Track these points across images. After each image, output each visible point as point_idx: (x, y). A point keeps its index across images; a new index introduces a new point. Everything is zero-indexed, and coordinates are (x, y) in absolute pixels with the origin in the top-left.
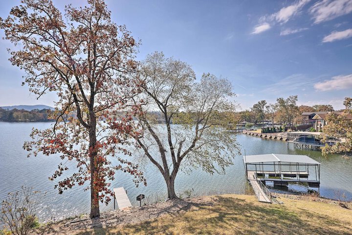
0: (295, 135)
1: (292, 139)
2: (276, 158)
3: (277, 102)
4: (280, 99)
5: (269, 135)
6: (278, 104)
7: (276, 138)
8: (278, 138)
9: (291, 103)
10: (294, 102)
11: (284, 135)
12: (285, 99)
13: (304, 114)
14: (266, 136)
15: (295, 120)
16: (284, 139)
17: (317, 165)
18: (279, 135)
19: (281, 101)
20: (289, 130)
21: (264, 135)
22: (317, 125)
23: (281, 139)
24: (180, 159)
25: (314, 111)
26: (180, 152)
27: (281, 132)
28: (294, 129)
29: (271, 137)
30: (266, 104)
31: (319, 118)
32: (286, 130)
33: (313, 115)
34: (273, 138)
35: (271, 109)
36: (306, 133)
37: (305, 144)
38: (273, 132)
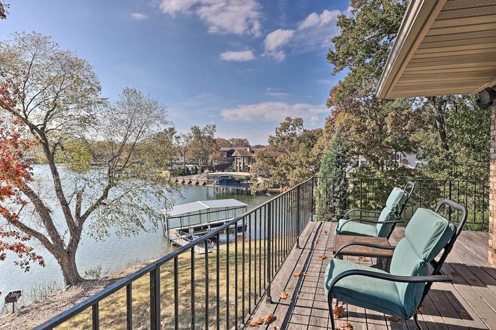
0: (214, 177)
1: (211, 182)
2: (203, 205)
3: (191, 132)
4: (195, 127)
5: (180, 179)
6: (192, 135)
7: (190, 182)
8: (194, 183)
9: (208, 134)
10: (212, 133)
11: (201, 178)
12: (201, 128)
13: (222, 149)
14: (177, 181)
15: (211, 157)
16: (201, 184)
17: (245, 207)
18: (194, 177)
19: (196, 131)
20: (206, 171)
21: (173, 180)
22: (237, 163)
23: (197, 183)
24: (82, 219)
25: (231, 146)
26: (79, 209)
27: (196, 173)
28: (212, 169)
29: (184, 182)
30: (175, 133)
31: (239, 154)
32: (202, 171)
33: (232, 151)
34: (186, 183)
35: (183, 141)
36: (225, 173)
37: (225, 187)
38: (186, 175)
